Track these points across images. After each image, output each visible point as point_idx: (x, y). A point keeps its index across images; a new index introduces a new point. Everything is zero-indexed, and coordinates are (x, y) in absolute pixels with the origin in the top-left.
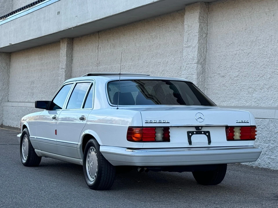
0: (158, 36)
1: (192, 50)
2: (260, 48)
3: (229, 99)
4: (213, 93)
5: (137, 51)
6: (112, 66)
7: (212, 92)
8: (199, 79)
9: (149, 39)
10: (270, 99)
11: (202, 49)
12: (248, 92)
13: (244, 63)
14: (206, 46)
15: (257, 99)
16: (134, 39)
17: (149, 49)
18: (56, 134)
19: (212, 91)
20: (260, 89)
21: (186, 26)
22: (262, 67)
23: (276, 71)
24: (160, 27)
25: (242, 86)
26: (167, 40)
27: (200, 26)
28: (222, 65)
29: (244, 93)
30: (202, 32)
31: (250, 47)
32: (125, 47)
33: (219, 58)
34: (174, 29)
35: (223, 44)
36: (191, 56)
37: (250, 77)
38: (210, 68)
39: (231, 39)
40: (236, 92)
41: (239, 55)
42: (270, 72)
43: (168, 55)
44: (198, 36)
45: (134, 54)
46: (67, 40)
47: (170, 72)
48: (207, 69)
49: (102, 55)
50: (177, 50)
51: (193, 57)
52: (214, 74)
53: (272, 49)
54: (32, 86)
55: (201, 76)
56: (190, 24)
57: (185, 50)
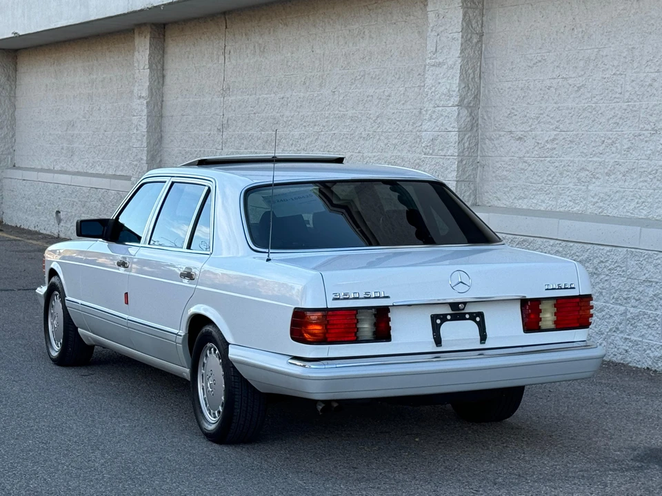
0: (367, 32)
1: (447, 71)
2: (606, 76)
3: (535, 192)
4: (496, 177)
5: (316, 65)
6: (259, 99)
7: (494, 175)
8: (464, 144)
9: (345, 37)
10: (630, 198)
11: (470, 71)
12: (579, 179)
13: (568, 108)
14: (479, 64)
15: (598, 197)
16: (311, 35)
17: (346, 63)
18: (127, 303)
19: (494, 172)
20: (607, 173)
21: (431, 15)
22: (610, 122)
23: (644, 134)
24: (370, 10)
25: (563, 163)
26: (388, 42)
27: (464, 15)
28: (517, 111)
29: (569, 180)
30: (470, 31)
31: (583, 73)
32: (289, 54)
33: (511, 95)
34: (405, 17)
35: (519, 61)
36: (444, 88)
37: (583, 143)
38: (489, 118)
39: (539, 51)
40: (550, 178)
41: (556, 89)
42: (631, 135)
43: (389, 79)
44: (460, 41)
45: (311, 72)
46: (149, 30)
47: (395, 121)
48: (483, 118)
49: (235, 70)
50: (411, 68)
51: (449, 91)
52: (499, 131)
53: (633, 81)
54: (69, 132)
55: (467, 136)
56: (441, 9)
57: (430, 72)
